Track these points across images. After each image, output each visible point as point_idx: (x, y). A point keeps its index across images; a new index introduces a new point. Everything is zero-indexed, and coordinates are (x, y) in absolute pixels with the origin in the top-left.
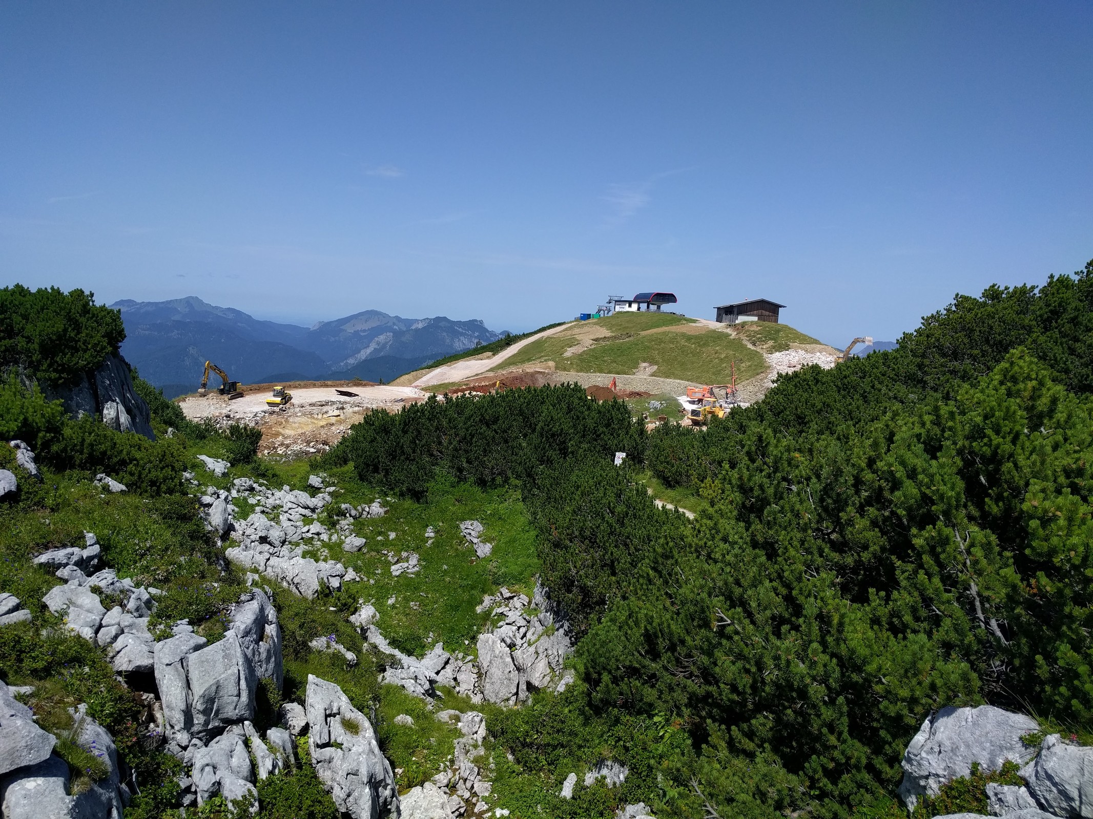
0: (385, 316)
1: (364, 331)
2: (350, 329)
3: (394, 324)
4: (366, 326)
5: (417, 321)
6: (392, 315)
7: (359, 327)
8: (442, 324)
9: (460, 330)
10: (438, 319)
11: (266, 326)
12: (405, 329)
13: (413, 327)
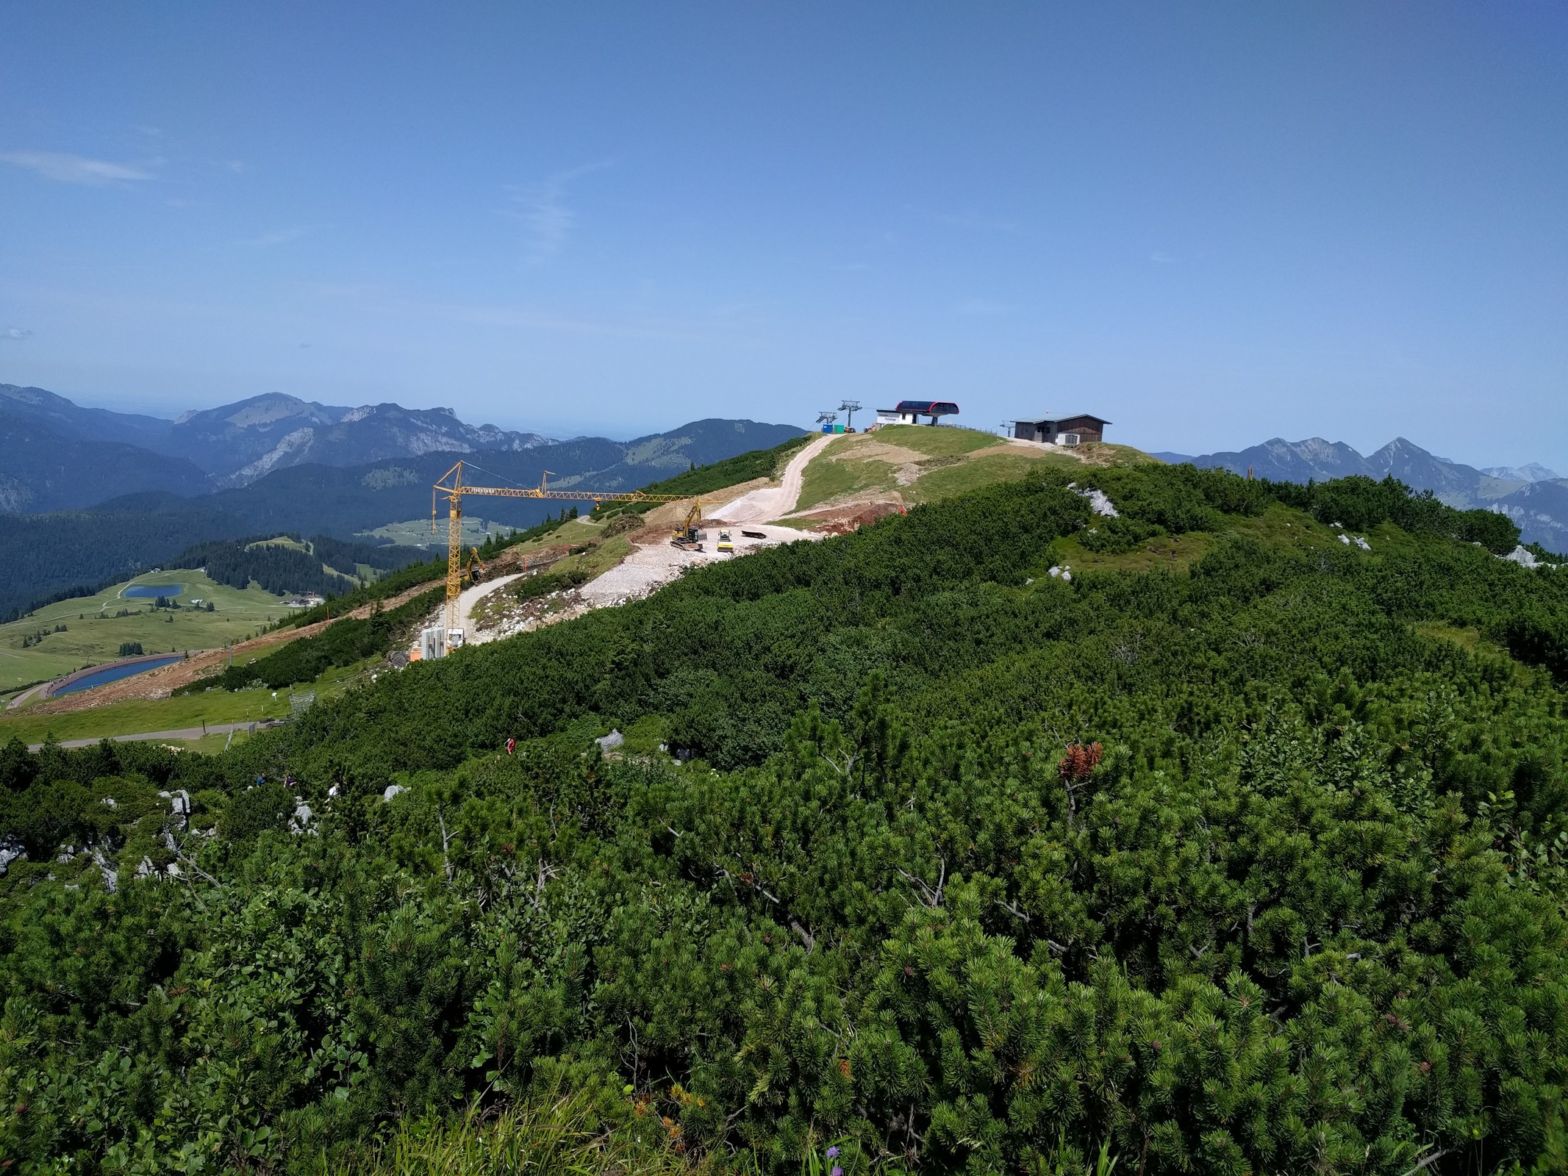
0: (297, 402)
1: (265, 425)
2: (241, 422)
3: (312, 414)
4: (268, 418)
5: (348, 410)
6: (307, 400)
7: (256, 418)
8: (391, 414)
9: (419, 423)
10: (384, 408)
11: (97, 416)
12: (329, 422)
13: (345, 420)
